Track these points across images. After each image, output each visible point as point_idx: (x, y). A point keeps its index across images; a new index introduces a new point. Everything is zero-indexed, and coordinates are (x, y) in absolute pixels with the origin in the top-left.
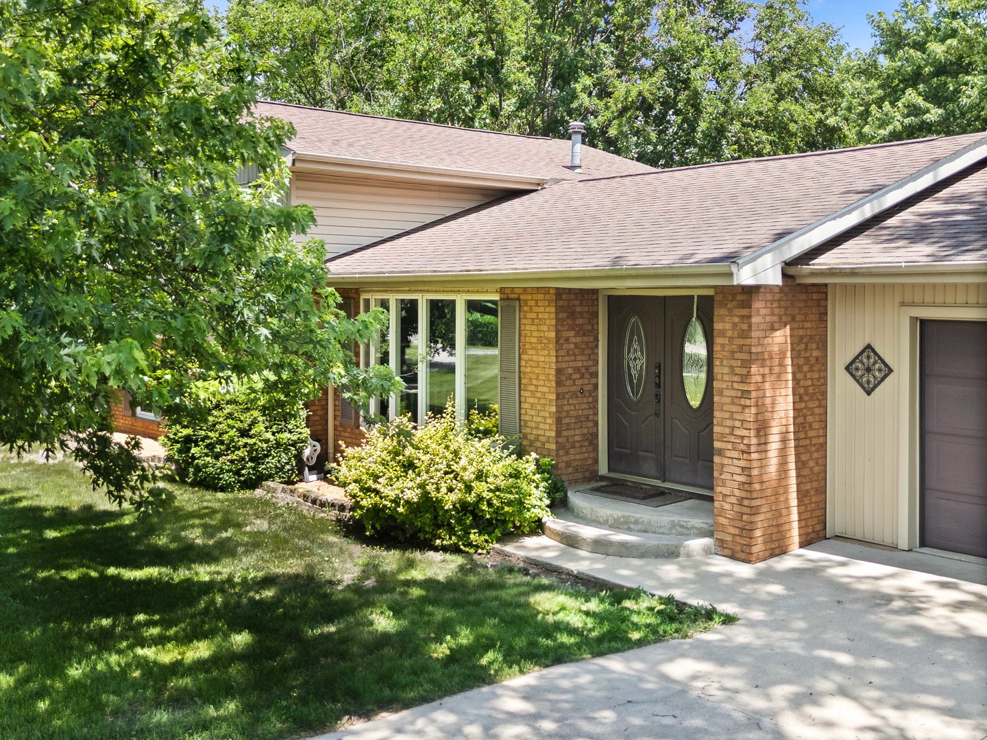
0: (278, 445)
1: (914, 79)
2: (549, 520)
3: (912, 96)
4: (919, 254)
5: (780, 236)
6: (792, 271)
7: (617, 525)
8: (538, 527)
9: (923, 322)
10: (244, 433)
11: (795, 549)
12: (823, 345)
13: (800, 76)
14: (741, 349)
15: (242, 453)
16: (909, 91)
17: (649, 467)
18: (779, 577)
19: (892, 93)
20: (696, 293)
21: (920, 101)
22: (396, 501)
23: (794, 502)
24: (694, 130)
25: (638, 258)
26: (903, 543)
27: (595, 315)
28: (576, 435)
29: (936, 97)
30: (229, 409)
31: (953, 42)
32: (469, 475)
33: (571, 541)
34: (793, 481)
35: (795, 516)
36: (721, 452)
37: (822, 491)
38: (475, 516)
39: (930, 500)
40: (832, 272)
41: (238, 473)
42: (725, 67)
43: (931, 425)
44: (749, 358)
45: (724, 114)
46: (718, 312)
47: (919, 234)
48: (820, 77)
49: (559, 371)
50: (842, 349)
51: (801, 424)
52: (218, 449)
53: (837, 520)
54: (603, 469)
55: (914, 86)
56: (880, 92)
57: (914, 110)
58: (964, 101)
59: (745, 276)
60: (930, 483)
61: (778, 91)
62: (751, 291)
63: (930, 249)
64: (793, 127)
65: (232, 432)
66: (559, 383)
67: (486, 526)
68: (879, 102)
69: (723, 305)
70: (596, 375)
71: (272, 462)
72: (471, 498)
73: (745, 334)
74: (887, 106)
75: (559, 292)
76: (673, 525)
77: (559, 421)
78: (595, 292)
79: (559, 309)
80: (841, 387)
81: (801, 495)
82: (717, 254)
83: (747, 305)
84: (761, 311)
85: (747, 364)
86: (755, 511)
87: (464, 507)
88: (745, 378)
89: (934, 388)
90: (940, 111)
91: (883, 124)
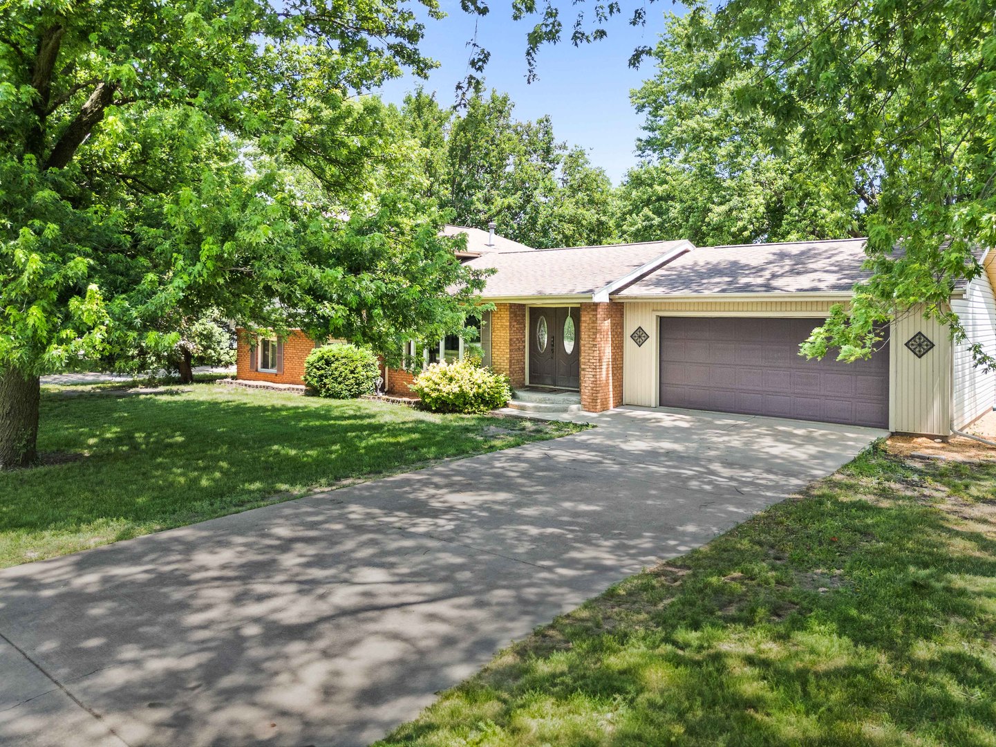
0: (368, 378)
1: (647, 202)
2: (511, 402)
3: (646, 211)
4: (658, 291)
5: (609, 283)
6: (612, 297)
7: (540, 401)
8: (506, 405)
9: (661, 318)
10: (352, 372)
11: (611, 408)
12: (622, 327)
13: (588, 195)
14: (593, 328)
15: (352, 381)
16: (645, 208)
17: (548, 381)
18: (608, 416)
19: (636, 209)
20: (570, 306)
21: (650, 214)
22: (448, 394)
23: (611, 389)
24: (536, 223)
25: (548, 291)
26: (653, 405)
27: (524, 315)
28: (516, 367)
29: (659, 212)
30: (344, 361)
31: (665, 186)
32: (479, 382)
33: (522, 408)
34: (611, 381)
35: (611, 395)
36: (584, 370)
37: (621, 386)
38: (483, 400)
39: (663, 388)
40: (627, 298)
41: (350, 391)
42: (551, 190)
43: (664, 358)
44: (595, 331)
45: (551, 215)
46: (583, 313)
47: (658, 283)
48: (597, 196)
49: (511, 340)
50: (630, 328)
51: (614, 360)
52: (339, 379)
53: (626, 399)
54: (527, 383)
55: (647, 205)
56: (631, 207)
57: (647, 218)
58: (671, 215)
59: (596, 299)
60: (664, 380)
61: (577, 203)
62: (596, 305)
63: (663, 289)
64: (584, 222)
65: (347, 371)
66: (511, 345)
67: (486, 403)
68: (630, 212)
69: (585, 310)
70: (524, 342)
71: (365, 386)
72: (481, 391)
73: (595, 322)
74: (634, 215)
75: (511, 305)
76: (564, 400)
77: (510, 361)
78: (524, 305)
79: (511, 313)
80: (629, 344)
81: (614, 387)
82: (585, 290)
83: (595, 310)
84: (601, 313)
85: (595, 334)
86: (597, 392)
87: (477, 396)
88: (594, 340)
89: (665, 343)
90: (660, 220)
91: (632, 225)
